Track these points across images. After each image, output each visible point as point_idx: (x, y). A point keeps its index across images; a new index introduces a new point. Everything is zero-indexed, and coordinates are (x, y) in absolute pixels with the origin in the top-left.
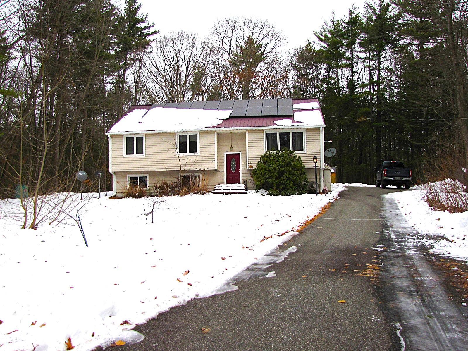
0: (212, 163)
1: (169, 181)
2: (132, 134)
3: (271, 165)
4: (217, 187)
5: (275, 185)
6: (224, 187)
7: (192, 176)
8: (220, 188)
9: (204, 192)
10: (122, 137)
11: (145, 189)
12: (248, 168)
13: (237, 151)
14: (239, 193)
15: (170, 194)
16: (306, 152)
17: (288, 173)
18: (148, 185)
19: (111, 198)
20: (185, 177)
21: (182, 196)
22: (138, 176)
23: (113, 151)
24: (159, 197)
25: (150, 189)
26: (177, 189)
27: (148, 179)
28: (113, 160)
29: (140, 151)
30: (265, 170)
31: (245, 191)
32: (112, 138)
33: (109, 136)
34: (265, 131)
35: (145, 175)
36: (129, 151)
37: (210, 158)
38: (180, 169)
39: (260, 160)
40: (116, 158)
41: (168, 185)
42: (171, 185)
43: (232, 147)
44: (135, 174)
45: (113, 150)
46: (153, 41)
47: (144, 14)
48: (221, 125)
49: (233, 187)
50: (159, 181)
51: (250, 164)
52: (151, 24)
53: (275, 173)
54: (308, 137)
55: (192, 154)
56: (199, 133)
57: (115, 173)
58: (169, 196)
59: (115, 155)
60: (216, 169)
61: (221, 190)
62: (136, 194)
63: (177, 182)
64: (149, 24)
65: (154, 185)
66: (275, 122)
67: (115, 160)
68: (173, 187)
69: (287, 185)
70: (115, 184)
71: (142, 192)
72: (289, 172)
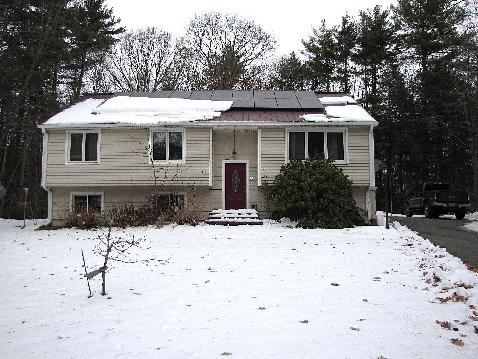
0: (205, 176)
1: (136, 203)
2: (80, 128)
3: (304, 179)
4: (214, 214)
5: (310, 211)
6: (223, 213)
7: (172, 197)
8: (218, 215)
9: (194, 221)
10: (65, 133)
11: (97, 215)
12: (260, 185)
13: (242, 159)
14: (251, 224)
15: (137, 223)
16: (348, 162)
17: (331, 193)
18: (102, 209)
19: (42, 228)
20: (161, 197)
21: (158, 227)
22: (87, 194)
23: (49, 155)
24: (119, 228)
25: (104, 214)
26: (148, 216)
27: (103, 200)
28: (48, 169)
29: (91, 155)
30: (293, 188)
31: (258, 221)
32: (48, 134)
33: (43, 131)
34: (286, 129)
35: (98, 194)
36: (75, 155)
37: (202, 168)
38: (154, 185)
39: (281, 172)
40: (53, 166)
41: (135, 209)
42: (140, 209)
43: (234, 153)
44: (83, 191)
45: (49, 152)
46: (118, 40)
47: (109, 7)
48: (219, 118)
49: (239, 214)
50: (120, 203)
51: (264, 179)
52: (116, 19)
53: (311, 192)
54: (351, 139)
55: (174, 162)
56: (184, 129)
57: (52, 189)
58: (135, 226)
59: (51, 160)
60: (211, 185)
61: (220, 218)
62: (81, 223)
63: (148, 205)
64: (113, 19)
65: (111, 209)
66: (301, 117)
67: (51, 169)
68: (142, 213)
69: (330, 211)
70: (51, 207)
71: (92, 219)
72: (333, 191)
